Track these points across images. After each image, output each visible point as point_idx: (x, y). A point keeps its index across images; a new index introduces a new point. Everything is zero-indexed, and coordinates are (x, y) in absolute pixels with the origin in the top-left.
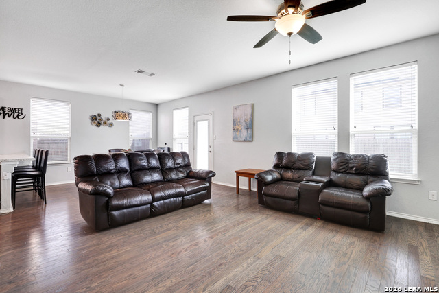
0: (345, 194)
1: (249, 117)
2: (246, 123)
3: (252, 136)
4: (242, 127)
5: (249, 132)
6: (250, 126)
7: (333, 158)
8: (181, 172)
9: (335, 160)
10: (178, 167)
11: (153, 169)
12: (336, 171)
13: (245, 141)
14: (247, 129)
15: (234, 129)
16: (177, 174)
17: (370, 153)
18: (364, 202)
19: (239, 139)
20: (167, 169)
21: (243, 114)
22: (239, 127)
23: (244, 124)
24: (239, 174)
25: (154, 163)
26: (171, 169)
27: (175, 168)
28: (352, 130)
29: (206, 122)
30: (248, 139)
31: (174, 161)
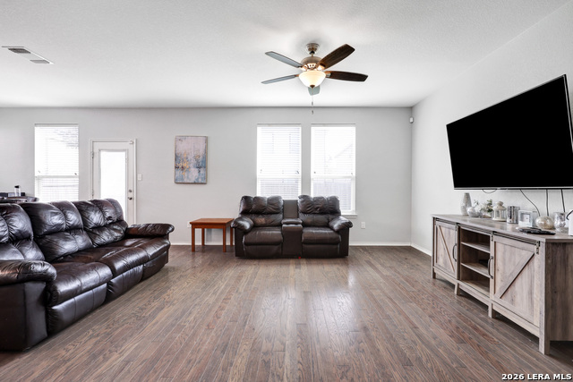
0: (321, 231)
1: (201, 152)
2: (197, 160)
3: (206, 178)
4: (191, 165)
5: (202, 172)
6: (202, 165)
7: (299, 201)
8: (115, 230)
9: (302, 202)
10: (110, 224)
11: (73, 230)
12: (304, 213)
13: (195, 183)
14: (199, 168)
15: (176, 168)
16: (112, 235)
17: (327, 195)
18: (335, 235)
19: (186, 181)
20: (93, 228)
21: (191, 149)
22: (185, 165)
23: (194, 162)
24: (195, 225)
25: (74, 218)
26: (99, 228)
27: (106, 226)
28: (312, 175)
29: (123, 154)
30: (200, 181)
31: (104, 214)
